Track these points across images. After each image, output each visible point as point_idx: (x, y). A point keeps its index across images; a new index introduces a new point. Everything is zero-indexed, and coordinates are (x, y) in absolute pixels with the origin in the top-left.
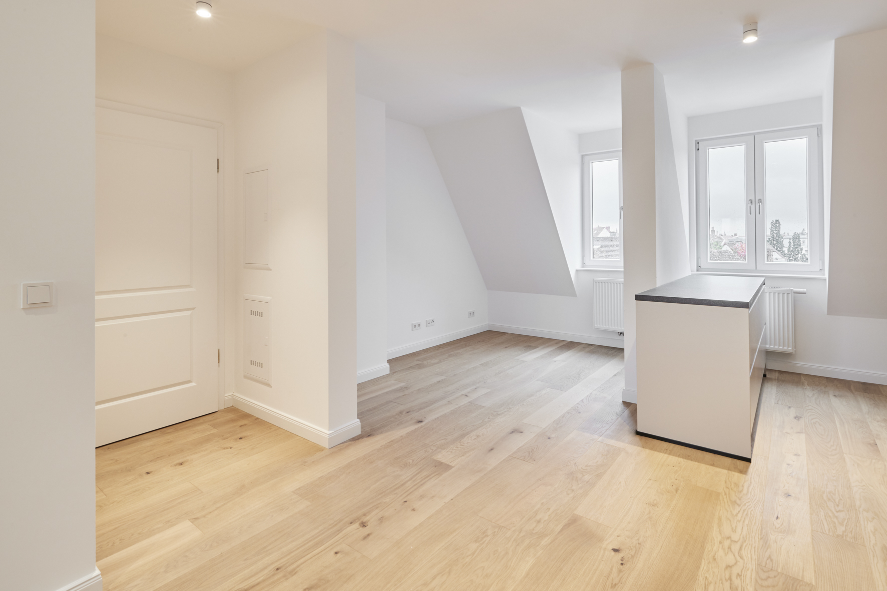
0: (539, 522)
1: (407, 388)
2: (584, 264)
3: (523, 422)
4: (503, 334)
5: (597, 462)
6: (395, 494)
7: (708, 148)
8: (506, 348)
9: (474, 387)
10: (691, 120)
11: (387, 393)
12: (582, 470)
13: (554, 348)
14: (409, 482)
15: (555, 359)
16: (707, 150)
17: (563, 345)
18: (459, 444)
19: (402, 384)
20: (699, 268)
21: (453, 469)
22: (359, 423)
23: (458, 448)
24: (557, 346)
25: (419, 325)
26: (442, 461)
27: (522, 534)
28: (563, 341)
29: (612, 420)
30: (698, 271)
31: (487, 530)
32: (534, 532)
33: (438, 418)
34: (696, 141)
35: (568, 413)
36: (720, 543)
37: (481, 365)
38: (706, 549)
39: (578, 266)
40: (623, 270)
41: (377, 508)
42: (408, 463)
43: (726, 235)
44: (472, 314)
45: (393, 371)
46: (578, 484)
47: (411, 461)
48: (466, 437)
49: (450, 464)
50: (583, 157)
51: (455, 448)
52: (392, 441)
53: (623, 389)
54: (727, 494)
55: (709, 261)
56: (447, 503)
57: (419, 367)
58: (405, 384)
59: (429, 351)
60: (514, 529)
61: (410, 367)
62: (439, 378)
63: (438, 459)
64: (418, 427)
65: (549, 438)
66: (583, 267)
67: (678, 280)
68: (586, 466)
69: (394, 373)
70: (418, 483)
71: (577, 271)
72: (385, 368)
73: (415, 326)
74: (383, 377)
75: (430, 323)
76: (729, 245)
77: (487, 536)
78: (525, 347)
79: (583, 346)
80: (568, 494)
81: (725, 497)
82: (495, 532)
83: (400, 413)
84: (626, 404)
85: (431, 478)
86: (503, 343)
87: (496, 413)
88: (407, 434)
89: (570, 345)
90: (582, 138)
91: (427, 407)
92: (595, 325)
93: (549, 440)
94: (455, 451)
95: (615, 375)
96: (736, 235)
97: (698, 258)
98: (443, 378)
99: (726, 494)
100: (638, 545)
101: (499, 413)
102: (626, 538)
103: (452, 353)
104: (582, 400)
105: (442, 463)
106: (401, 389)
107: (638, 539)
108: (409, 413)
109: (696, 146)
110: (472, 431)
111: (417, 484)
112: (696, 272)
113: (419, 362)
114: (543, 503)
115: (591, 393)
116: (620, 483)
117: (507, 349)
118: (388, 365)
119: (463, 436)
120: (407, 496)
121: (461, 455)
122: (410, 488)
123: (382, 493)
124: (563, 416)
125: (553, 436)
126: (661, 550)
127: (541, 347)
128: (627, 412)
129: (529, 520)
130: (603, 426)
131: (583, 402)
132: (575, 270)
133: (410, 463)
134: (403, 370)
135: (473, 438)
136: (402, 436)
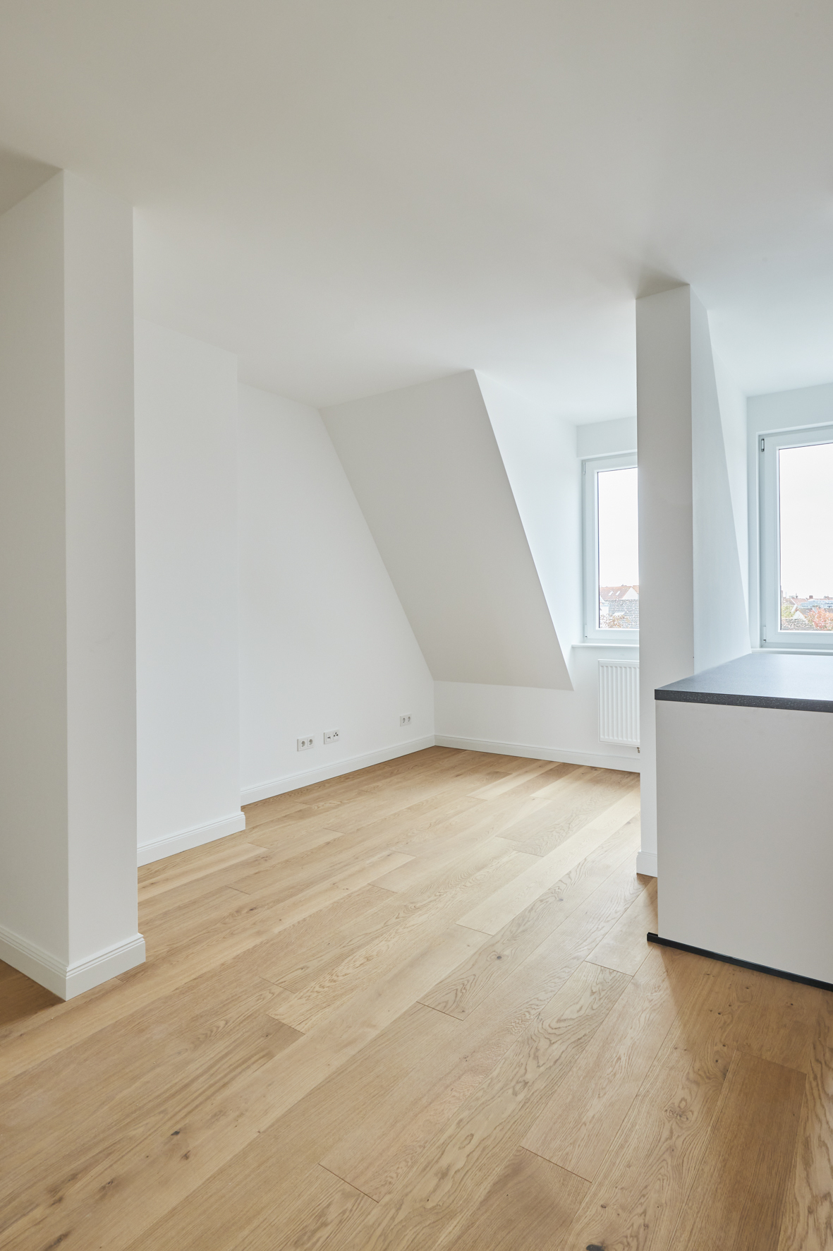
0: (444, 1175)
1: (265, 858)
2: (585, 637)
3: (457, 923)
4: (457, 751)
5: (581, 1008)
6: (160, 1113)
7: (778, 448)
8: (457, 776)
9: (385, 853)
10: (752, 401)
11: (226, 870)
12: (550, 1031)
13: (536, 775)
14: (202, 1079)
15: (533, 795)
16: (778, 452)
17: (551, 770)
18: (328, 977)
19: (261, 851)
20: (763, 643)
21: (302, 1038)
22: (142, 941)
23: (323, 987)
24: (541, 773)
25: (311, 741)
26: (283, 1021)
27: (401, 1216)
28: (551, 762)
29: (616, 912)
30: (761, 646)
31: (329, 1205)
32: (430, 1205)
33: (304, 920)
34: (759, 436)
35: (541, 901)
36: (810, 1211)
37: (409, 808)
38: (782, 1233)
39: (576, 640)
40: (638, 646)
41: (110, 1154)
42: (215, 1029)
43: (799, 597)
44: (406, 720)
45: (252, 825)
46: (539, 1066)
47: (222, 1024)
48: (346, 961)
49: (298, 1028)
50: (583, 463)
51: (317, 988)
52: (200, 977)
53: (639, 853)
54: (819, 1076)
55: (779, 631)
56: (264, 1132)
57: (302, 815)
58: (265, 849)
59: (327, 785)
60: (387, 1198)
61: (285, 816)
62: (331, 837)
63: (276, 1017)
64: (262, 943)
65: (499, 958)
66: (584, 642)
67: (731, 662)
68: (559, 1021)
69: (254, 828)
70: (220, 1079)
71: (573, 648)
72: (237, 822)
73: (303, 743)
74: (232, 837)
75: (332, 737)
76: (803, 612)
77: (325, 1224)
78: (489, 774)
79: (581, 770)
80: (515, 1094)
81: (814, 1084)
82: (344, 1212)
83: (237, 912)
84: (644, 879)
85: (248, 1067)
86: (453, 768)
87: (412, 906)
88: (234, 958)
89: (562, 769)
90: (582, 432)
91: (291, 896)
92: (602, 737)
93: (498, 962)
94: (315, 994)
95: (629, 823)
96: (811, 597)
97: (762, 626)
98: (338, 835)
99: (815, 1078)
100: (642, 1228)
101: (418, 905)
102: (620, 1211)
103: (365, 788)
104: (569, 874)
105: (284, 1025)
106: (257, 860)
107: (645, 1213)
108: (255, 911)
109: (760, 444)
110: (359, 947)
111: (215, 1083)
112: (759, 649)
113: (304, 807)
114: (461, 1120)
115: (585, 859)
116: (619, 1059)
117: (459, 777)
118: (242, 815)
119: (340, 959)
120: (186, 1116)
121: (324, 1005)
122: (197, 1098)
123: (135, 1111)
124: (531, 909)
125: (507, 952)
126: (689, 1240)
127: (514, 774)
128: (643, 896)
129: (424, 1169)
130: (600, 927)
131: (570, 877)
132: (570, 647)
133: (218, 1027)
134: (272, 821)
135: (358, 964)
136: (223, 964)
